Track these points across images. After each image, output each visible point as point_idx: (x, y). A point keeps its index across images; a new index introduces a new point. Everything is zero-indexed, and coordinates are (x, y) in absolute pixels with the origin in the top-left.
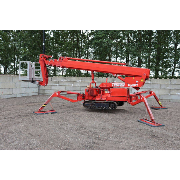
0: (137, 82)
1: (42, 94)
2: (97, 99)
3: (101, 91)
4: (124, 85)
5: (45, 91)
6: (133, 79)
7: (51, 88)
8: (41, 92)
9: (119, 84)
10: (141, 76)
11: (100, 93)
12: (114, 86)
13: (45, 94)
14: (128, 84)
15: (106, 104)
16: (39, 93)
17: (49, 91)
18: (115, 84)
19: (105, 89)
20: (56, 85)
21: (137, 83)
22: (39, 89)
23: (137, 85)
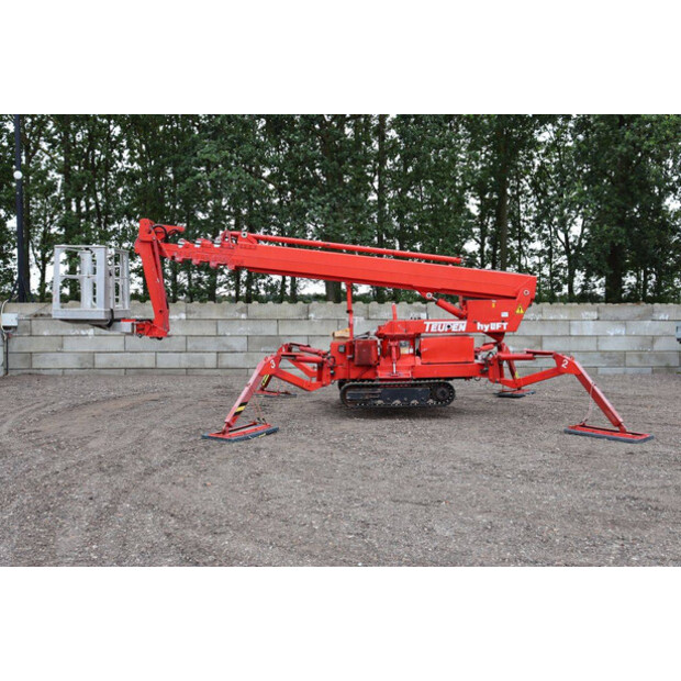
0: (505, 315)
1: (20, 372)
2: (382, 374)
3: (391, 347)
4: (463, 328)
5: (34, 359)
6: (494, 306)
7: (62, 346)
8: (15, 363)
9: (449, 323)
10: (515, 298)
11: (391, 355)
12: (432, 330)
13: (35, 371)
14: (476, 323)
15: (420, 389)
16: (7, 370)
17: (54, 359)
18: (435, 324)
19: (402, 342)
20: (83, 333)
21: (503, 320)
22: (6, 354)
23: (505, 324)
